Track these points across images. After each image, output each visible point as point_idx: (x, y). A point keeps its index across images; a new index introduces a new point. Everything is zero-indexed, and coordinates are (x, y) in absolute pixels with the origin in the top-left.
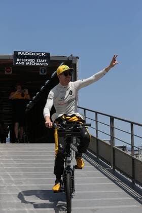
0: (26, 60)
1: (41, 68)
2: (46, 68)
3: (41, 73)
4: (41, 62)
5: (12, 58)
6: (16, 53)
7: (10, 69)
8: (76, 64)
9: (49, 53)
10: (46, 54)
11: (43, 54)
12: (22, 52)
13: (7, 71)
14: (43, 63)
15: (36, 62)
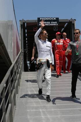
0: (45, 23)
1: (54, 27)
2: (57, 27)
3: (54, 30)
4: (54, 24)
5: (37, 22)
6: (39, 19)
7: (36, 28)
8: (74, 24)
9: (58, 18)
10: (56, 18)
11: (55, 19)
12: (42, 18)
13: (35, 30)
14: (55, 24)
15: (51, 23)
